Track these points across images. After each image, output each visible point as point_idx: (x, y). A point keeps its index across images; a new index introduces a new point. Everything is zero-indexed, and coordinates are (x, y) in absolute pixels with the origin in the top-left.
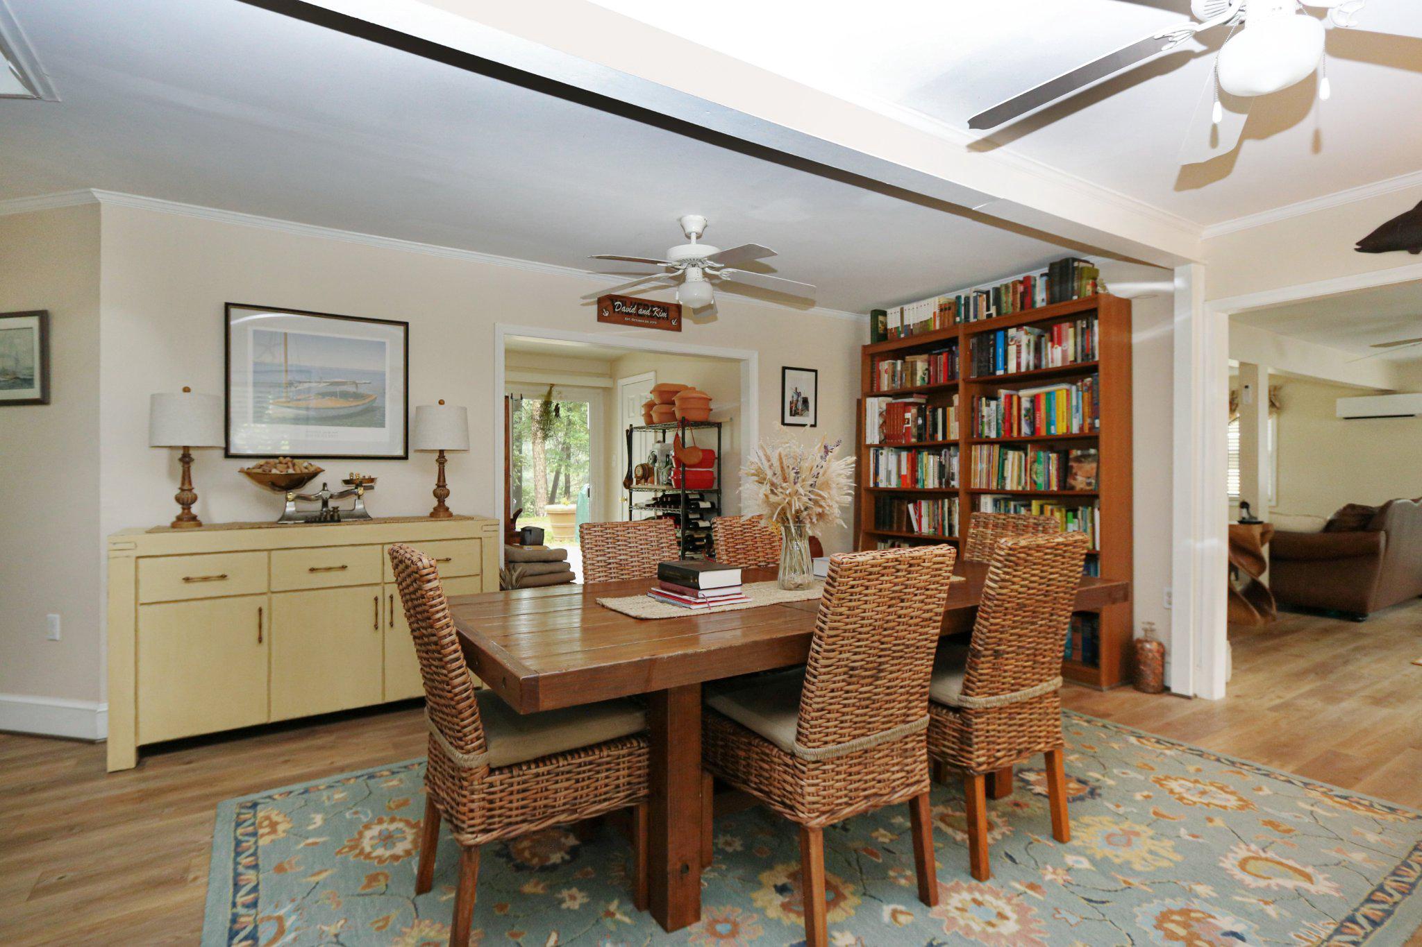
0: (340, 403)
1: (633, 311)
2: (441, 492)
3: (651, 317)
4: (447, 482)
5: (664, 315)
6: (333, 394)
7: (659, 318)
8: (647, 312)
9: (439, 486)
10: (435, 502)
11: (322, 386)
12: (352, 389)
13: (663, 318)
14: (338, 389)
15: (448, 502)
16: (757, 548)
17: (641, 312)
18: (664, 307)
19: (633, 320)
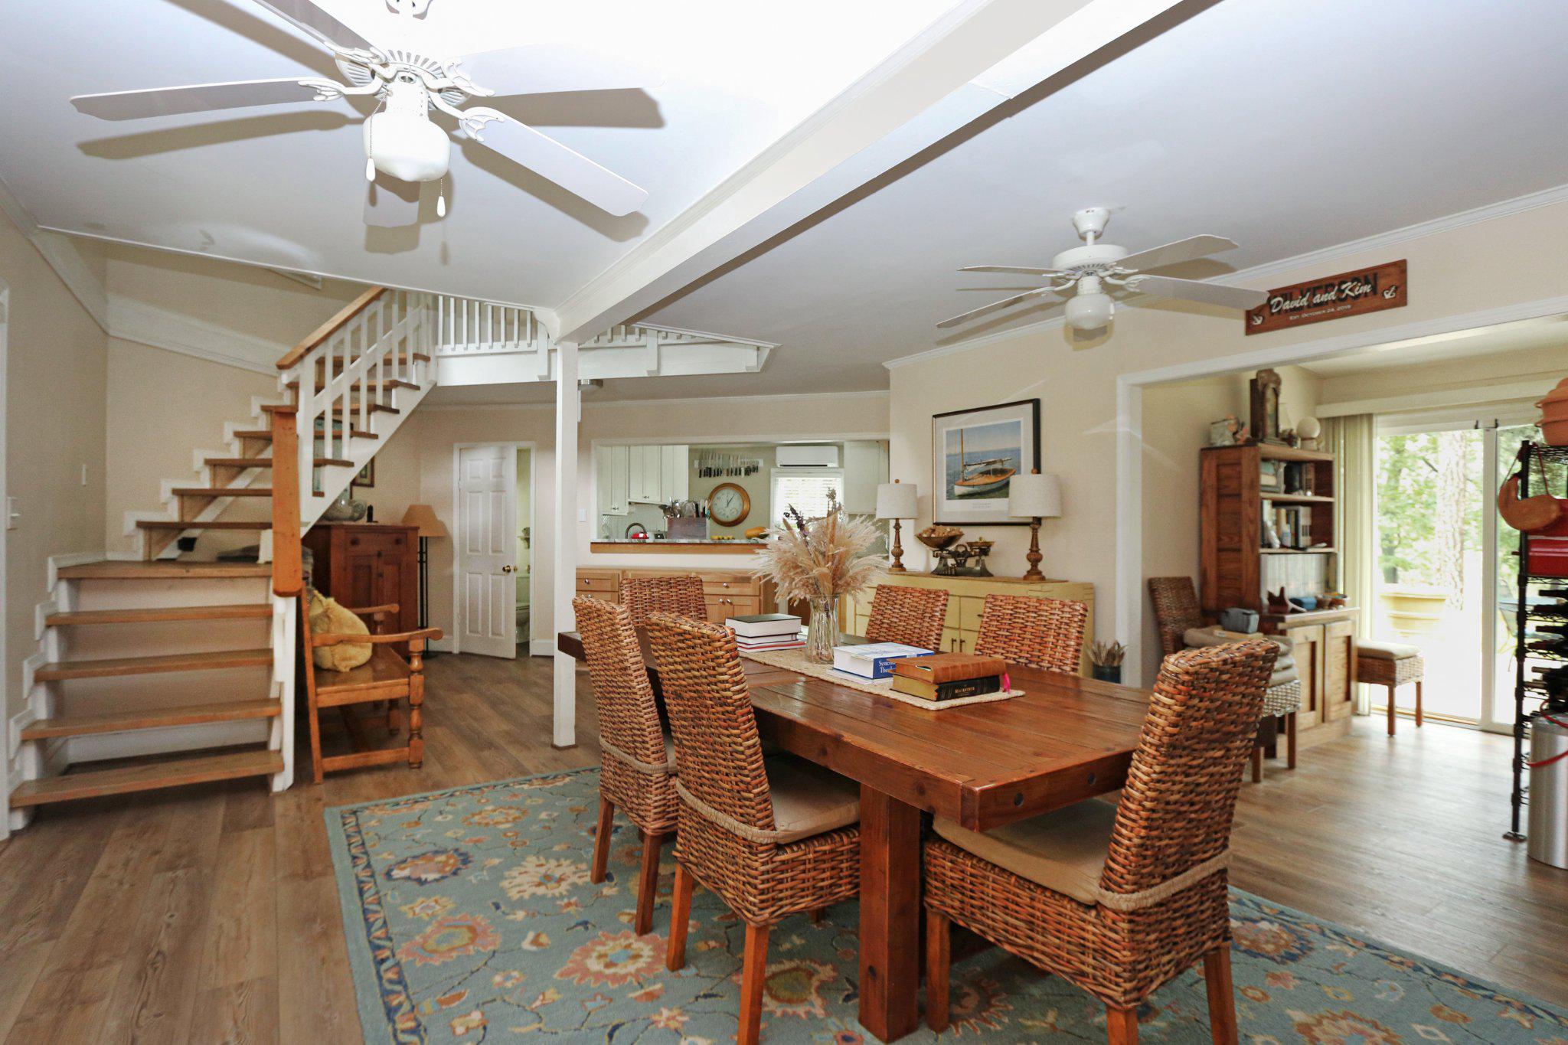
0: (991, 479)
1: (1304, 302)
2: (1035, 557)
3: (1340, 300)
4: (1040, 547)
5: (1367, 288)
6: (987, 473)
7: (1357, 297)
8: (1332, 296)
9: (1031, 550)
10: (1028, 566)
11: (982, 468)
12: (998, 466)
13: (1366, 294)
14: (992, 467)
15: (1041, 566)
16: (1024, 639)
17: (1317, 299)
18: (1369, 276)
19: (1305, 315)
